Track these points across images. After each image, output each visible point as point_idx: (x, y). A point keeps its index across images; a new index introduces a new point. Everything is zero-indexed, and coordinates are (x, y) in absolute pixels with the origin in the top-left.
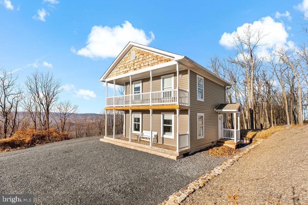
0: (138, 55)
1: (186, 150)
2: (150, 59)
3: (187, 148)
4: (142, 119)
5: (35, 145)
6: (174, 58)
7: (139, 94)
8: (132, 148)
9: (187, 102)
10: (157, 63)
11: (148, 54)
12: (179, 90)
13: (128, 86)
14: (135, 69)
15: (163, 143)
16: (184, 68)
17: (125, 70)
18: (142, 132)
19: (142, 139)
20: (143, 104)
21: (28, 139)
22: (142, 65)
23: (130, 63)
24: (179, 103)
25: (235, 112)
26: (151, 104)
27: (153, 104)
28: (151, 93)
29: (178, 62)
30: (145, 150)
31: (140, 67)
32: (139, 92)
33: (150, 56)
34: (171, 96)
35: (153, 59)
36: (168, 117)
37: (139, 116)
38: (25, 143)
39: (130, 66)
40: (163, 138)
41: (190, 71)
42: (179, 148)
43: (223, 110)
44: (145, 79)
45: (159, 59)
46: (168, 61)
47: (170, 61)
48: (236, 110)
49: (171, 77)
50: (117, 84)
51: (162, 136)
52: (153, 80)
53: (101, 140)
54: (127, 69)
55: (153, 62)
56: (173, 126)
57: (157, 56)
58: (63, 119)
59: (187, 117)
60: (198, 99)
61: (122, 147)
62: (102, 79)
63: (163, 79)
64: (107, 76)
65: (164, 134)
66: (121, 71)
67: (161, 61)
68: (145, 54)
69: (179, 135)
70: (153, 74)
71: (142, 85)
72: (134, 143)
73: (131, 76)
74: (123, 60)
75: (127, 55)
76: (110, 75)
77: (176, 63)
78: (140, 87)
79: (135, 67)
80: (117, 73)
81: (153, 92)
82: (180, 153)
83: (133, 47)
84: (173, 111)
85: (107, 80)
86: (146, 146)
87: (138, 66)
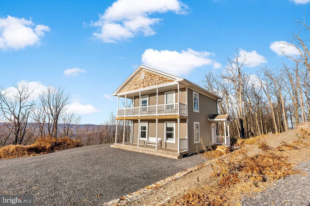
0: (147, 75)
1: (185, 152)
2: (157, 79)
3: (186, 150)
4: (148, 127)
5: (54, 151)
6: (176, 79)
7: (146, 107)
8: (141, 151)
9: (186, 113)
10: (163, 83)
11: (155, 75)
12: (180, 104)
13: (137, 99)
14: (144, 87)
15: (166, 147)
16: (183, 87)
17: (135, 87)
18: (148, 138)
19: (148, 145)
20: (149, 115)
21: (48, 146)
22: (150, 83)
23: (140, 82)
24: (180, 114)
25: (225, 121)
26: (156, 115)
27: (159, 114)
28: (157, 105)
29: (179, 83)
30: (151, 153)
31: (149, 85)
32: (146, 105)
33: (157, 77)
34: (173, 108)
35: (159, 80)
36: (170, 125)
37: (146, 124)
38: (46, 149)
39: (140, 84)
40: (166, 143)
41: (188, 88)
42: (180, 150)
43: (215, 120)
44: (151, 94)
45: (164, 80)
46: (171, 82)
47: (173, 81)
48: (225, 120)
49: (173, 93)
50: (127, 97)
51: (165, 142)
52: (158, 95)
53: (112, 146)
54: (137, 86)
55: (159, 81)
56: (174, 132)
57: (162, 77)
59: (186, 125)
60: (194, 111)
61: (131, 151)
62: (114, 94)
63: (167, 94)
64: (119, 91)
65: (167, 139)
66: (132, 88)
67: (166, 81)
68: (153, 75)
69: (180, 140)
70: (158, 90)
71: (149, 99)
72: (142, 148)
73: (141, 92)
74: (134, 78)
75: (137, 75)
76: (122, 90)
77: (178, 83)
78: (147, 100)
79: (144, 85)
80: (128, 89)
81: (158, 105)
82: (180, 153)
83: (143, 69)
84: (175, 120)
85: (119, 94)
86: (152, 150)
87: (147, 84)
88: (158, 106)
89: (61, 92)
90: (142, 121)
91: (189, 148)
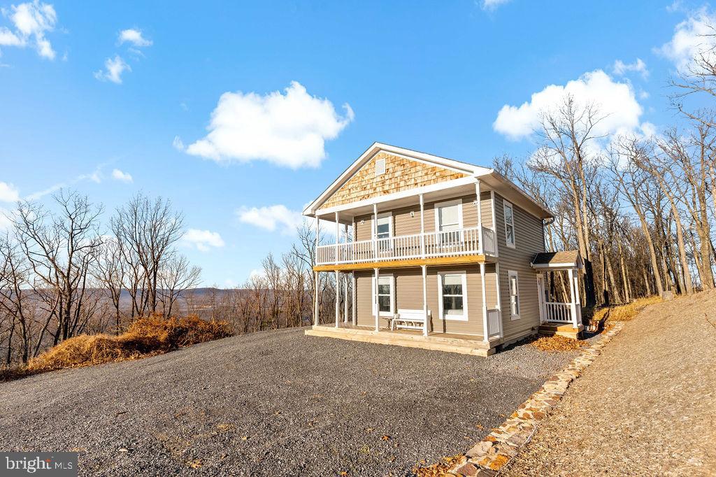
0: (391, 165)
1: (498, 340)
2: (420, 174)
3: (498, 337)
4: (396, 285)
5: (177, 347)
6: (472, 172)
7: (386, 239)
8: (386, 342)
9: (494, 252)
10: (435, 181)
11: (414, 164)
12: (482, 227)
13: (361, 223)
14: (386, 192)
15: (445, 330)
16: (486, 188)
17: (363, 193)
18: (396, 312)
19: (399, 326)
20: (396, 258)
21: (163, 336)
22: (402, 184)
23: (375, 180)
24: (484, 252)
25: (570, 267)
26: (422, 257)
27: (428, 255)
28: (422, 234)
29: (479, 179)
30: (415, 345)
31: (398, 188)
32: (387, 235)
33: (418, 168)
34: (458, 240)
35: (427, 174)
36: (452, 279)
37: (389, 280)
38: (160, 343)
39: (374, 185)
40: (444, 321)
41: (495, 193)
42: (489, 336)
43: (551, 265)
44: (398, 209)
45: (438, 174)
46: (457, 178)
47: (462, 176)
48: (573, 264)
49: (457, 205)
50: (341, 221)
51: (441, 317)
52: (424, 209)
53: (307, 333)
54: (366, 192)
55: (426, 178)
56: (465, 296)
57: (433, 169)
58: (168, 300)
59: (495, 276)
60: (508, 245)
61: (362, 343)
62: (309, 212)
63: (440, 208)
64: (321, 204)
65: (445, 313)
66: (353, 196)
67: (443, 177)
68: (408, 165)
69: (488, 312)
70: (424, 200)
71: (394, 220)
72: (386, 334)
73: (377, 204)
74: (358, 174)
75: (367, 166)
76: (327, 202)
77: (476, 180)
78: (388, 225)
79: (386, 188)
80: (343, 199)
81: (427, 234)
82: (491, 343)
83: (381, 151)
84: (472, 268)
85: (319, 213)
86: (417, 337)
87: (393, 186)
88: (425, 236)
89: (161, 211)
90: (384, 271)
91: (504, 330)
